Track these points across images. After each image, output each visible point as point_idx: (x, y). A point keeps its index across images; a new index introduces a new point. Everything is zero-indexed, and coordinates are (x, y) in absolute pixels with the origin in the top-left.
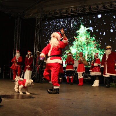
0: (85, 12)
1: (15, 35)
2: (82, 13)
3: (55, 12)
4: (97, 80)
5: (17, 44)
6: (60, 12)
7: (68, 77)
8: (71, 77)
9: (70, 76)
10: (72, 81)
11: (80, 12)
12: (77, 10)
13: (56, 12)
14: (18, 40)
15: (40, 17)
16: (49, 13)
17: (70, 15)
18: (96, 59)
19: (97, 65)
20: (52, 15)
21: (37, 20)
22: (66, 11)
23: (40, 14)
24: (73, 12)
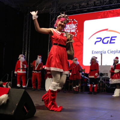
0: (112, 5)
1: (24, 35)
2: (107, 6)
3: (73, 6)
4: (118, 89)
5: (26, 46)
6: (80, 5)
7: (91, 86)
8: (95, 86)
9: (94, 84)
10: (95, 90)
11: (105, 5)
12: (101, 2)
13: (75, 6)
14: (28, 40)
15: (55, 12)
16: (66, 7)
17: (92, 9)
18: (116, 64)
19: (118, 71)
20: (70, 10)
21: (51, 16)
22: (88, 4)
23: (55, 8)
24: (96, 6)
